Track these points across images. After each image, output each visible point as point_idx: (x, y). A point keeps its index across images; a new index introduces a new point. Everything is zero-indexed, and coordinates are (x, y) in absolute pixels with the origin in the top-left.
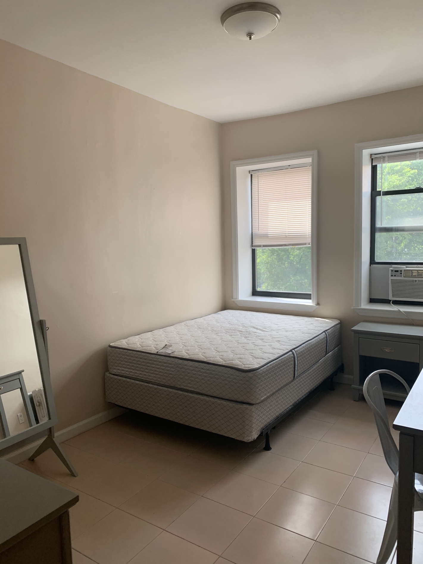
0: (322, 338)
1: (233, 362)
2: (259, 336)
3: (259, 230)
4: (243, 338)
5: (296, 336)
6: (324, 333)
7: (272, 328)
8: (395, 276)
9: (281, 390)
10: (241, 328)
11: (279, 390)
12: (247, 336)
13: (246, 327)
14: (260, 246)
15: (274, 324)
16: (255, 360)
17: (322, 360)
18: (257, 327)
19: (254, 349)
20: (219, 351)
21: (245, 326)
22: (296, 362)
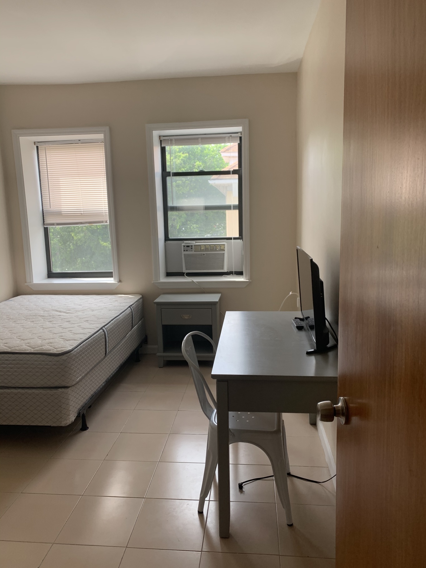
0: (128, 313)
1: (43, 347)
2: (64, 319)
3: (51, 207)
4: (47, 323)
5: (103, 314)
6: (129, 308)
7: (77, 309)
8: (187, 251)
9: (94, 369)
10: (42, 312)
11: (93, 368)
12: (51, 320)
13: (47, 312)
14: (53, 224)
15: (78, 305)
16: (67, 342)
17: (129, 335)
18: (59, 310)
19: (63, 332)
20: (24, 339)
21: (46, 310)
22: (107, 339)
